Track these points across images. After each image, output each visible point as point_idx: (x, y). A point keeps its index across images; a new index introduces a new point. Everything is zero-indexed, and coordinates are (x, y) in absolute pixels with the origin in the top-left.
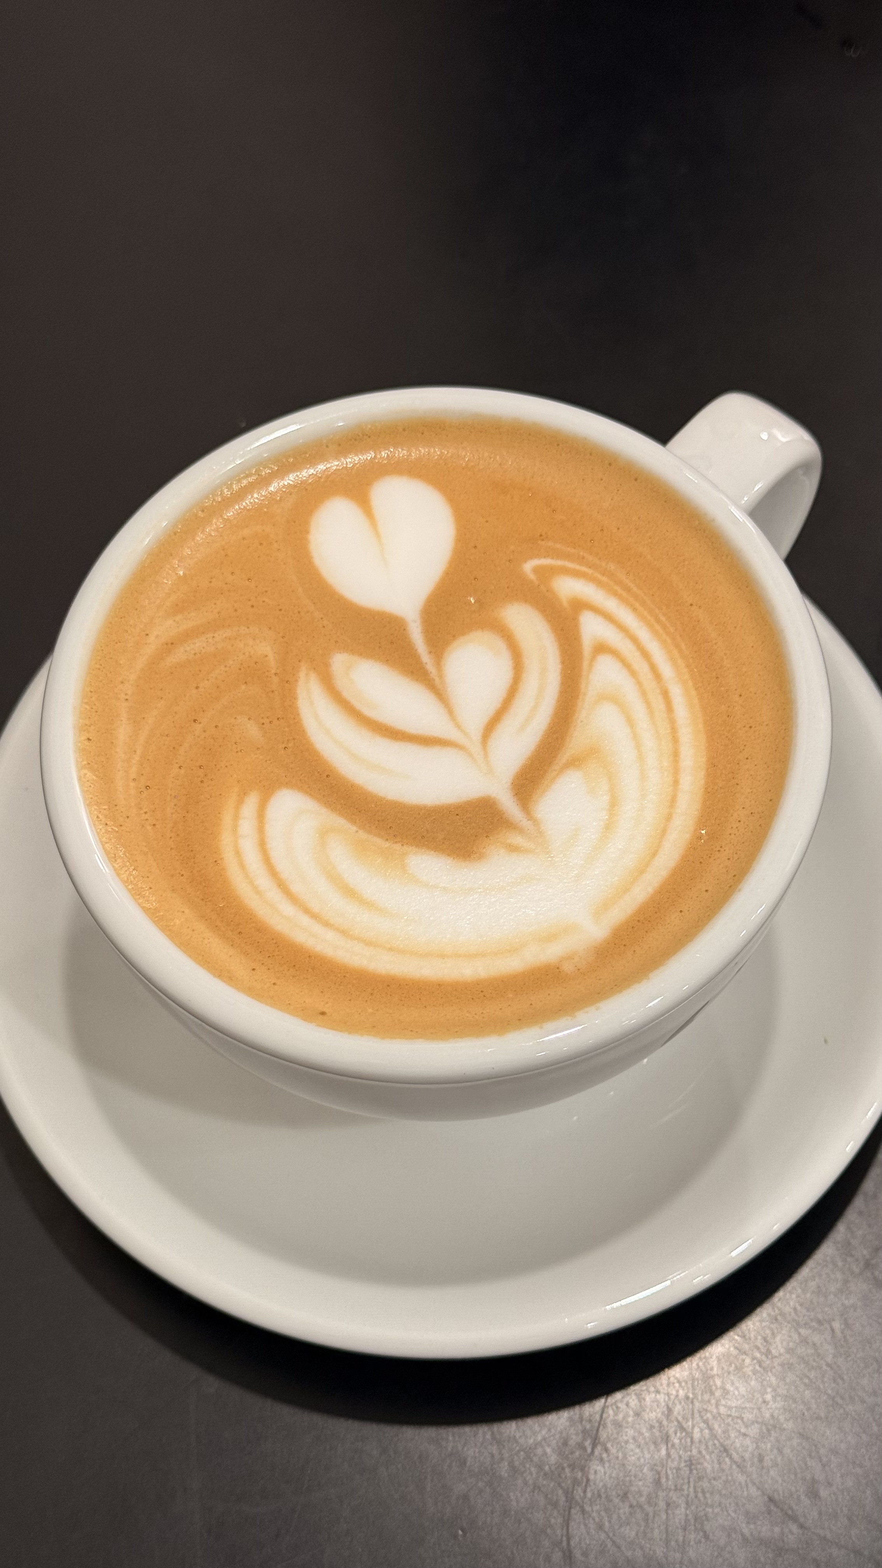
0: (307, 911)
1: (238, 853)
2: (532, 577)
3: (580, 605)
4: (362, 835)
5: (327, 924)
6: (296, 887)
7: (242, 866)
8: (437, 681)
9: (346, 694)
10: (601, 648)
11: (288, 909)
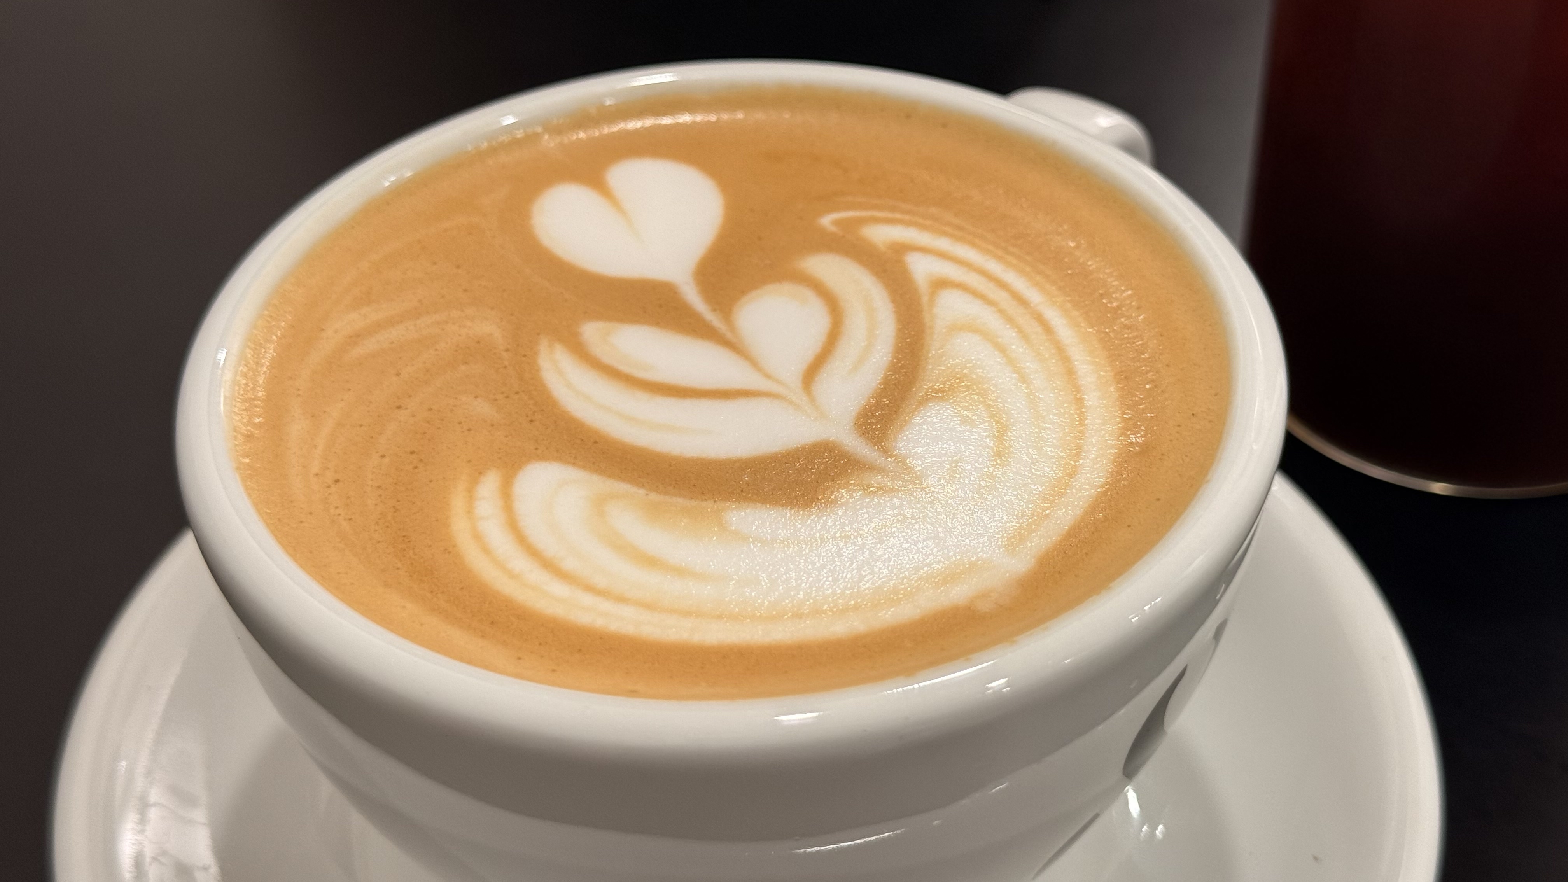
0: (590, 589)
1: (478, 537)
2: (833, 229)
3: (902, 249)
4: (654, 497)
5: (621, 599)
6: (570, 564)
7: (486, 550)
8: (729, 335)
9: (607, 360)
10: (941, 284)
11: (559, 589)
